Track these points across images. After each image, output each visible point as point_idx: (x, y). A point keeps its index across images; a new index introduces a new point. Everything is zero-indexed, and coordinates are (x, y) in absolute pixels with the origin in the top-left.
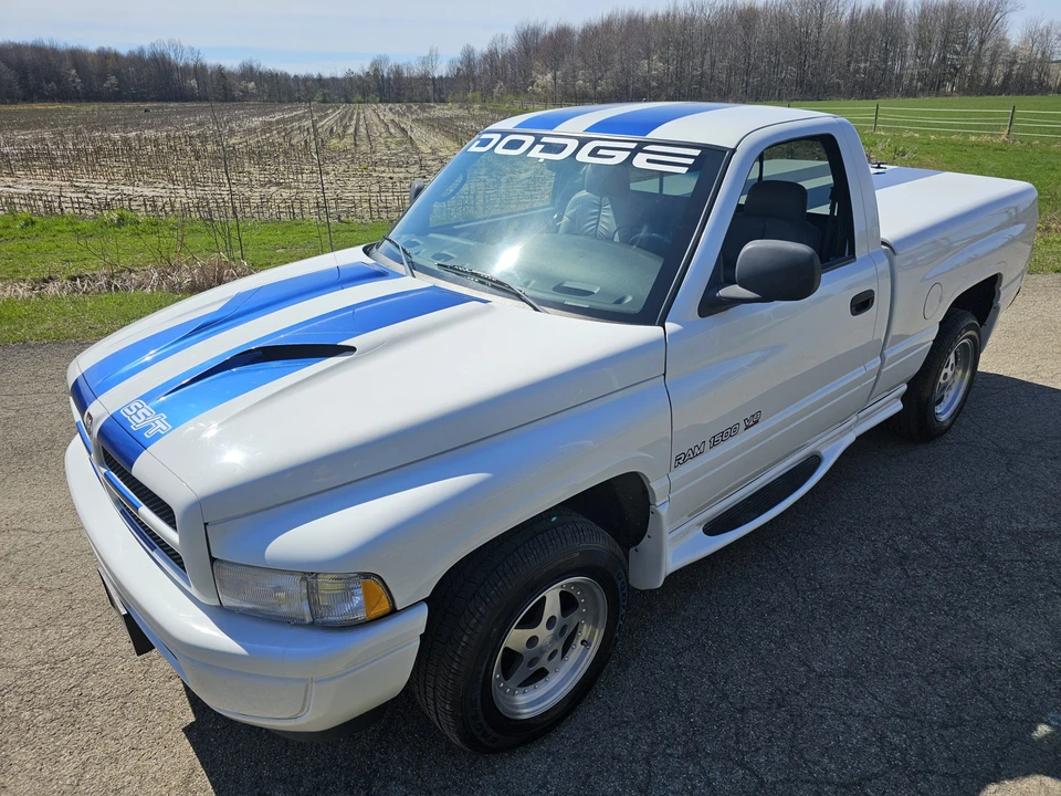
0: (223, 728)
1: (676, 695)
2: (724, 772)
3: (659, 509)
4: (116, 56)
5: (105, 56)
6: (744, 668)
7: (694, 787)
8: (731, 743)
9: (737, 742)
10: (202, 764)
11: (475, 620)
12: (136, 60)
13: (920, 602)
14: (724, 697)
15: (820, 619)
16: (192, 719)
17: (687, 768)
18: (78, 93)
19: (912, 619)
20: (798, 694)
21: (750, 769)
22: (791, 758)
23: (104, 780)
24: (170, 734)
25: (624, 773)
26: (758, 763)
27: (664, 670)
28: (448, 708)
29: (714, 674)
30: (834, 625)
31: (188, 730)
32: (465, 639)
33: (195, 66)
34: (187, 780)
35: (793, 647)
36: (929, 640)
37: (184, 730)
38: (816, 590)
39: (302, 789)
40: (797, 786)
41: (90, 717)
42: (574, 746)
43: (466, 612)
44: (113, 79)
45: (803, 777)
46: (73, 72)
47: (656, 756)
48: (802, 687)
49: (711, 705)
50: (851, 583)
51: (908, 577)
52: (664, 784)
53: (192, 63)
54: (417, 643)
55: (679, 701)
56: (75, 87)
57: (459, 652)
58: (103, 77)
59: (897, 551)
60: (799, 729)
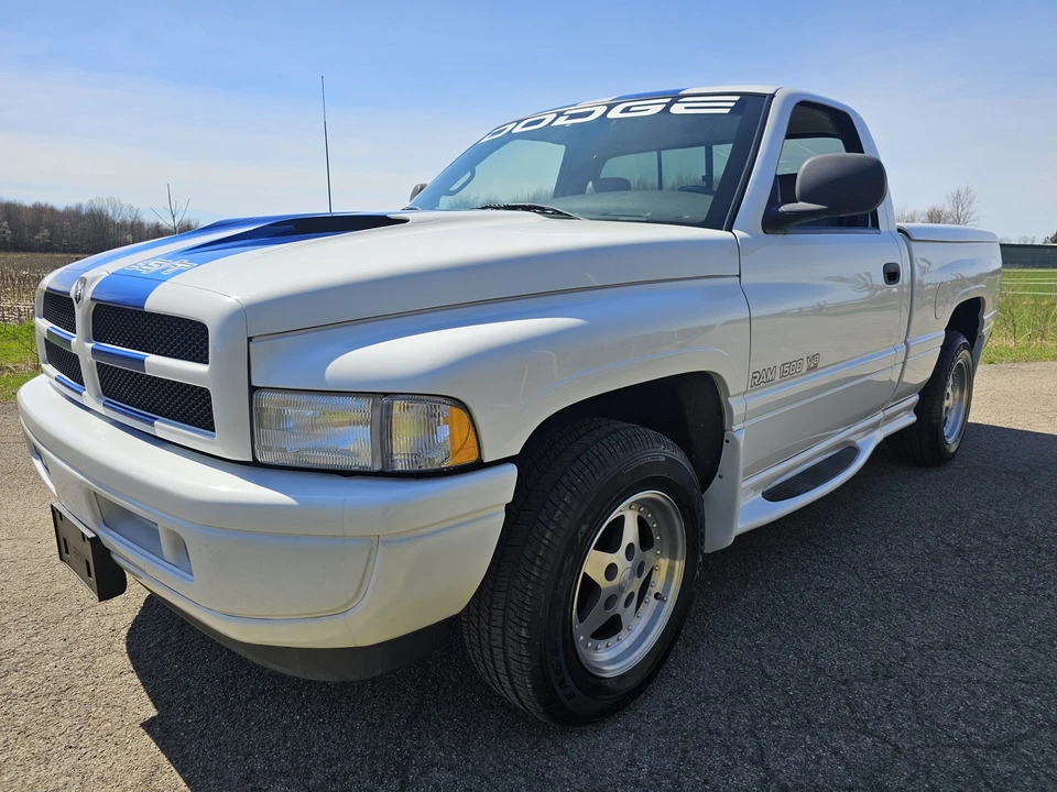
0: (196, 722)
1: (763, 671)
2: (848, 740)
3: (737, 435)
4: (52, 211)
5: (40, 211)
6: (831, 645)
7: (819, 757)
8: (847, 712)
9: (852, 712)
10: (170, 759)
11: (559, 513)
12: (73, 215)
13: (994, 585)
14: (820, 671)
15: (896, 601)
16: (153, 713)
17: (804, 739)
18: (6, 242)
19: (992, 599)
20: (902, 666)
21: (877, 737)
22: (922, 725)
23: (30, 782)
24: (123, 730)
25: (728, 747)
26: (885, 730)
27: (740, 649)
28: (523, 634)
29: (801, 651)
30: (914, 606)
31: (148, 726)
32: (548, 536)
33: (133, 223)
34: (148, 780)
35: (877, 624)
36: (1020, 616)
37: (142, 725)
38: (880, 577)
39: (312, 781)
40: (940, 750)
41: (10, 716)
42: (658, 723)
43: (548, 504)
44: (46, 232)
45: (943, 741)
46: (5, 224)
47: (761, 729)
48: (903, 659)
49: (809, 679)
50: (915, 572)
51: (971, 565)
52: (782, 756)
53: (129, 220)
54: (502, 517)
55: (768, 677)
56: (4, 238)
57: (541, 553)
58: (36, 229)
59: (949, 545)
60: (918, 697)
